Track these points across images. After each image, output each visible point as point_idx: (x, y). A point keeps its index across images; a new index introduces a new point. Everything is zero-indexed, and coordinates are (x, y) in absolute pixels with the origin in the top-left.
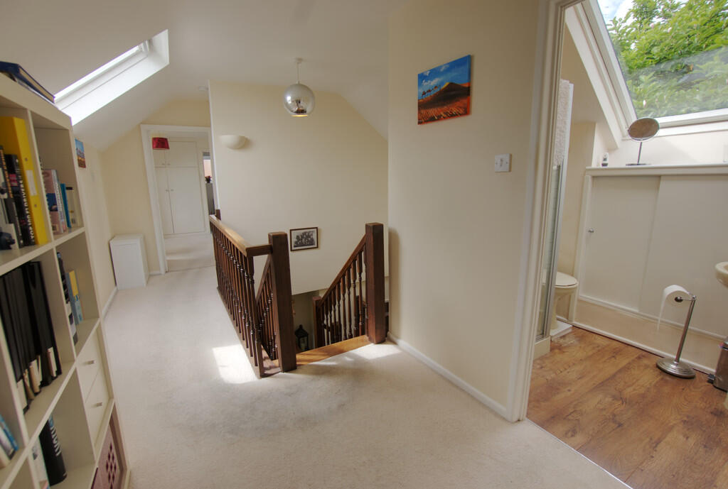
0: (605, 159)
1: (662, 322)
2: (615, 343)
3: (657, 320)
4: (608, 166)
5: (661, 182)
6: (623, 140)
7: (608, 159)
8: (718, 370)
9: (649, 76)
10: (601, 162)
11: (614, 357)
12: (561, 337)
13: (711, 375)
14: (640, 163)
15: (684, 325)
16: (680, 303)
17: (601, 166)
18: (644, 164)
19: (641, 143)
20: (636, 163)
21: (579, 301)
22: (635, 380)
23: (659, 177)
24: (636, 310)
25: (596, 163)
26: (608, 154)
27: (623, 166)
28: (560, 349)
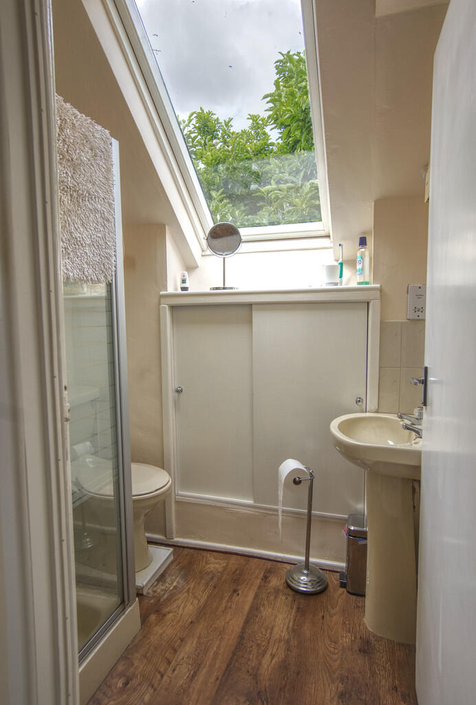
0: (184, 281)
1: (283, 511)
2: (233, 559)
3: (277, 510)
4: (190, 291)
5: (254, 314)
6: (202, 256)
7: (187, 281)
8: (348, 562)
9: (220, 192)
10: (179, 285)
11: (235, 591)
12: (158, 580)
13: (342, 574)
14: (226, 286)
15: (306, 511)
16: (299, 486)
17: (179, 291)
18: (232, 288)
19: (224, 258)
20: (222, 286)
21: (177, 502)
22: (269, 631)
23: (250, 306)
24: (250, 502)
25: (173, 286)
26: (186, 273)
27: (207, 290)
28: (157, 611)
